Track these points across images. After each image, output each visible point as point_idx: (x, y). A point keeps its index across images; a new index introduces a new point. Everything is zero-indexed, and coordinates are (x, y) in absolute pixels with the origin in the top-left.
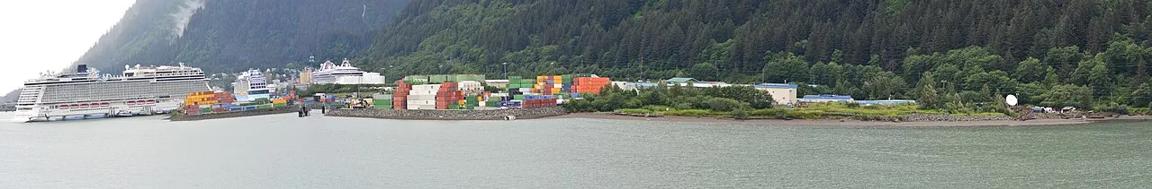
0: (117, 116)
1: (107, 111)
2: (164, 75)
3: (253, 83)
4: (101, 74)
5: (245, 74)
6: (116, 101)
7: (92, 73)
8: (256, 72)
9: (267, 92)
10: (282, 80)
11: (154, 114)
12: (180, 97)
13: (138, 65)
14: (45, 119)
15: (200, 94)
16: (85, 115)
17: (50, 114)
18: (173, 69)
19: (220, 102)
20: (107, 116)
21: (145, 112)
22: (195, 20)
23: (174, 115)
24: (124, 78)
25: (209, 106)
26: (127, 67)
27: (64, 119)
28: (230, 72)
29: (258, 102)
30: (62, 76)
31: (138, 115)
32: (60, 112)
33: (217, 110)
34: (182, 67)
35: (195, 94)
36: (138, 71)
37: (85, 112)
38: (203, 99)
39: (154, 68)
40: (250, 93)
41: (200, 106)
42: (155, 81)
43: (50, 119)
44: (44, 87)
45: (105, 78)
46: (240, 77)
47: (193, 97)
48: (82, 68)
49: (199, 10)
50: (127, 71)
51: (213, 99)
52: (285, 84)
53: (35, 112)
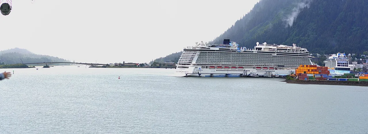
0: (249, 77)
1: (242, 72)
2: (283, 51)
3: (339, 62)
4: (239, 47)
5: (334, 56)
6: (250, 66)
7: (234, 46)
8: (342, 55)
9: (349, 69)
10: (359, 62)
11: (273, 77)
12: (292, 68)
13: (265, 43)
14: (198, 75)
15: (307, 66)
16: (227, 74)
17: (202, 72)
18: (289, 48)
19: (320, 73)
20: (241, 76)
21: (267, 75)
22: (303, 15)
23: (288, 79)
24: (255, 51)
25: (313, 75)
26: (258, 43)
27: (211, 76)
28: (322, 53)
29: (346, 76)
30: (212, 46)
31: (262, 77)
32: (209, 71)
33: (319, 78)
34: (295, 47)
35: (303, 66)
36: (264, 47)
37: (226, 72)
38: (309, 70)
39: (275, 46)
40: (336, 69)
41: (308, 75)
42: (276, 55)
43: (202, 75)
44: (198, 53)
45: (242, 50)
46: (330, 58)
47: (302, 68)
48: (227, 42)
49: (306, 8)
50: (257, 47)
51: (316, 71)
52: (361, 66)
53: (191, 70)
